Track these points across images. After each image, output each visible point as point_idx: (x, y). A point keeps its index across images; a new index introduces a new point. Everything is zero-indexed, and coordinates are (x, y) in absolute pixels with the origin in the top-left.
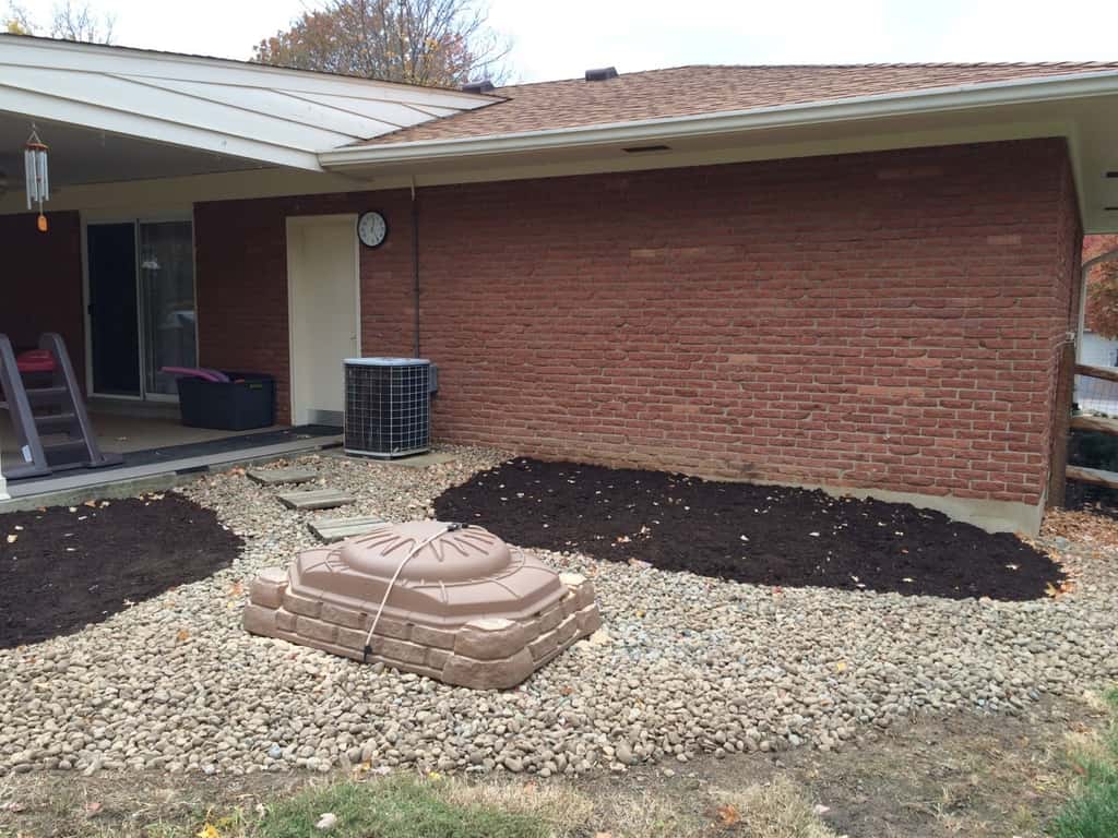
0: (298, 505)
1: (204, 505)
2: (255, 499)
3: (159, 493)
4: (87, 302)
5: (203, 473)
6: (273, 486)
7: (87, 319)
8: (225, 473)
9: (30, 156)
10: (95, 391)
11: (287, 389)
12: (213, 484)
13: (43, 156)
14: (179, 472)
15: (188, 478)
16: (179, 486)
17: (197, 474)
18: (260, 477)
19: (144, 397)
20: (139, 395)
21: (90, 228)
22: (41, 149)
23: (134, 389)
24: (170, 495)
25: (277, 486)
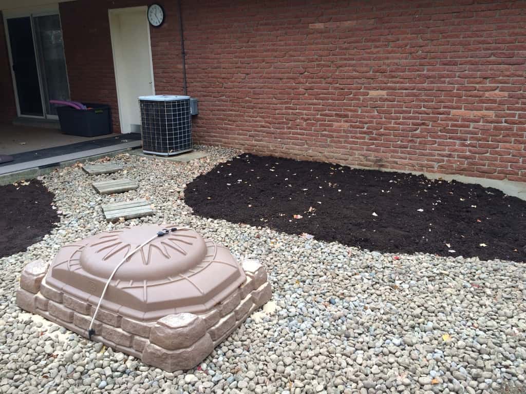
4: (12, 64)
7: (13, 72)
10: (22, 113)
11: (117, 113)
19: (46, 117)
20: (43, 116)
21: (9, 20)
23: (40, 112)
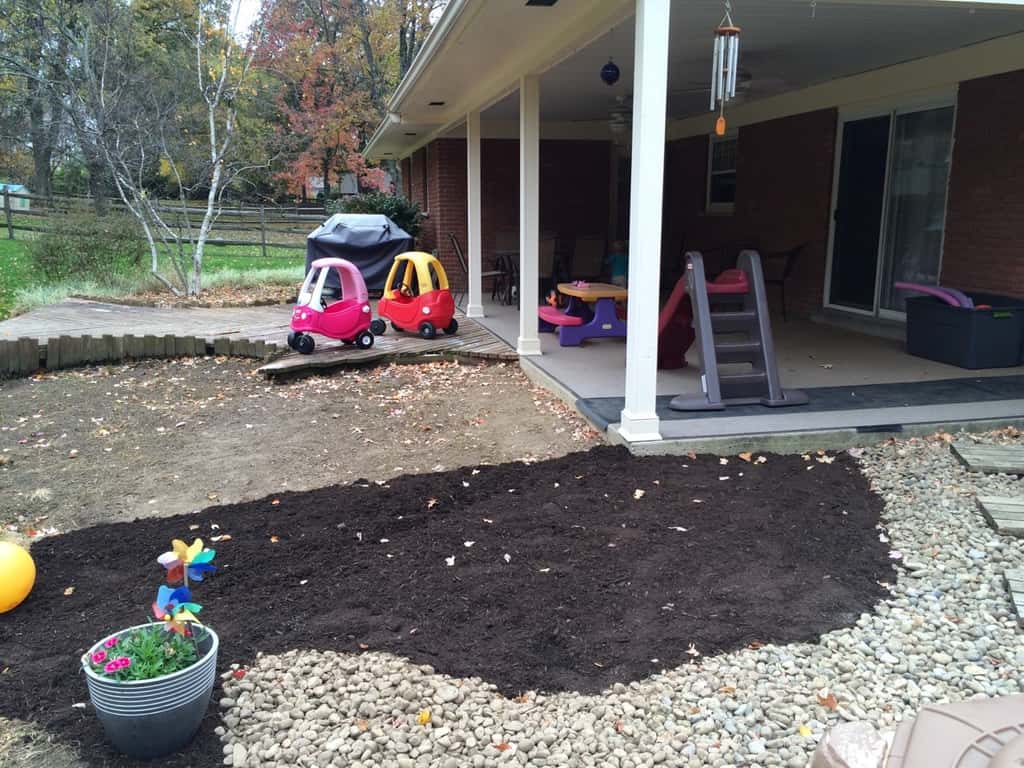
0: (1001, 524)
1: (876, 486)
2: (947, 491)
3: (829, 453)
4: (834, 207)
5: (893, 434)
6: (980, 473)
7: (832, 223)
8: (924, 438)
9: (720, 43)
10: (832, 301)
12: (902, 452)
13: (734, 42)
14: (862, 429)
15: (873, 437)
16: (858, 447)
17: (886, 434)
18: (964, 456)
19: (877, 312)
20: (871, 310)
21: (847, 125)
22: (732, 33)
23: (869, 305)
24: (843, 458)
25: (987, 474)
